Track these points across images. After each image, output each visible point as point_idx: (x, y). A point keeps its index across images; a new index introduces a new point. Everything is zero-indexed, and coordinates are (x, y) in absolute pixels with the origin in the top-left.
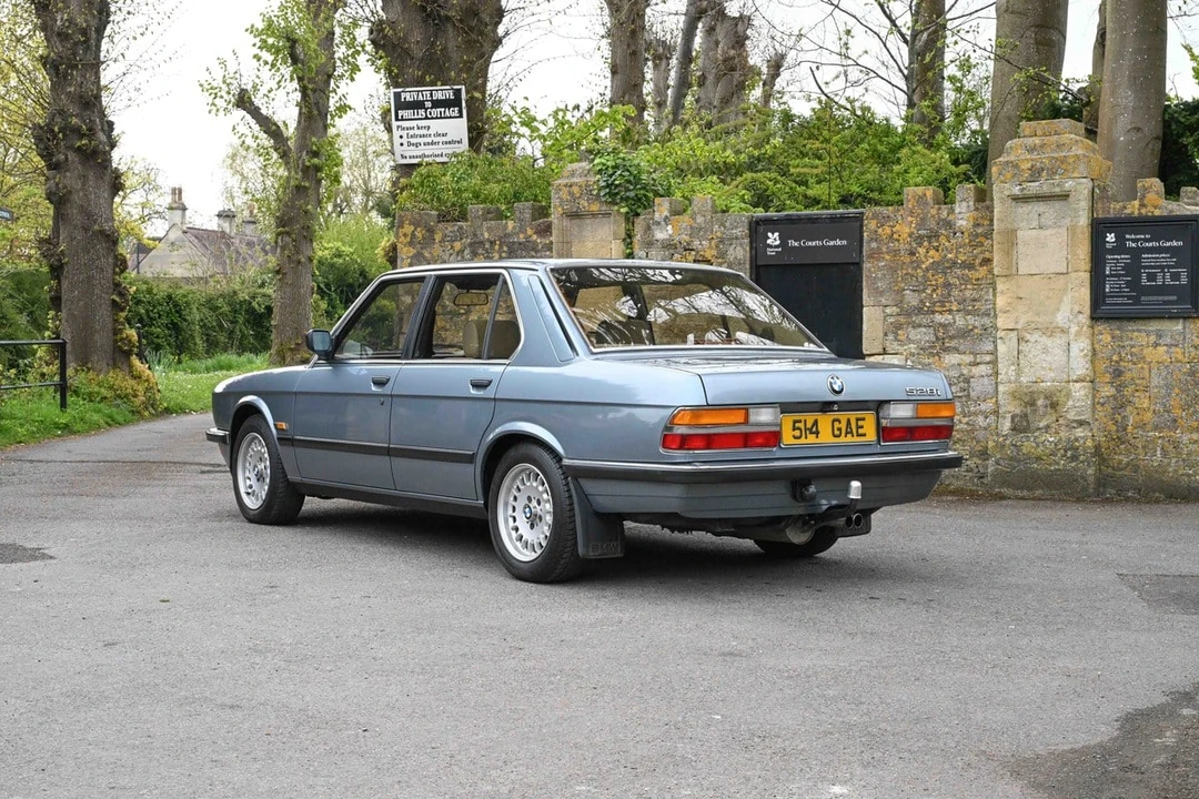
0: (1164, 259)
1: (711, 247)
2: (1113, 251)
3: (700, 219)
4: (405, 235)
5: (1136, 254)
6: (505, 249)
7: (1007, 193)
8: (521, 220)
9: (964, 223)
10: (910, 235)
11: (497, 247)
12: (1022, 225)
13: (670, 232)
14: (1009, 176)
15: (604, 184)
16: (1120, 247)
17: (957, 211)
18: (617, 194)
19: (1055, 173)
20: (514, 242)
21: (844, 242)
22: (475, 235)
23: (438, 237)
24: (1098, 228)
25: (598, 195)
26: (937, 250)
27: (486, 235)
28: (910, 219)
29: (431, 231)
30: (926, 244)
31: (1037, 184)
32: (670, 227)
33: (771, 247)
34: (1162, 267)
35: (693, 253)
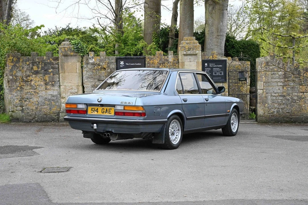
0: (218, 69)
1: (105, 65)
2: (207, 67)
3: (102, 58)
4: (10, 60)
5: (212, 68)
6: (43, 64)
7: (183, 53)
8: (48, 57)
9: (171, 60)
10: (158, 63)
11: (41, 64)
12: (186, 61)
13: (94, 61)
14: (183, 49)
15: (75, 48)
16: (208, 67)
17: (169, 57)
18: (80, 50)
19: (194, 49)
20: (46, 62)
21: (140, 64)
22: (33, 60)
23: (21, 61)
24: (204, 62)
25: (74, 51)
26: (165, 66)
27: (37, 60)
28: (157, 59)
29: (19, 59)
30: (162, 65)
31: (190, 51)
32: (93, 59)
33: (121, 65)
34: (218, 71)
35: (100, 66)
